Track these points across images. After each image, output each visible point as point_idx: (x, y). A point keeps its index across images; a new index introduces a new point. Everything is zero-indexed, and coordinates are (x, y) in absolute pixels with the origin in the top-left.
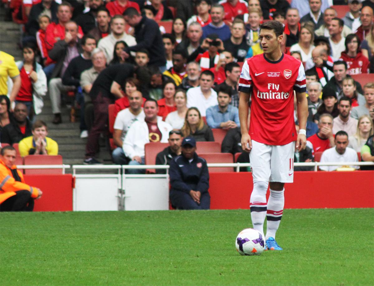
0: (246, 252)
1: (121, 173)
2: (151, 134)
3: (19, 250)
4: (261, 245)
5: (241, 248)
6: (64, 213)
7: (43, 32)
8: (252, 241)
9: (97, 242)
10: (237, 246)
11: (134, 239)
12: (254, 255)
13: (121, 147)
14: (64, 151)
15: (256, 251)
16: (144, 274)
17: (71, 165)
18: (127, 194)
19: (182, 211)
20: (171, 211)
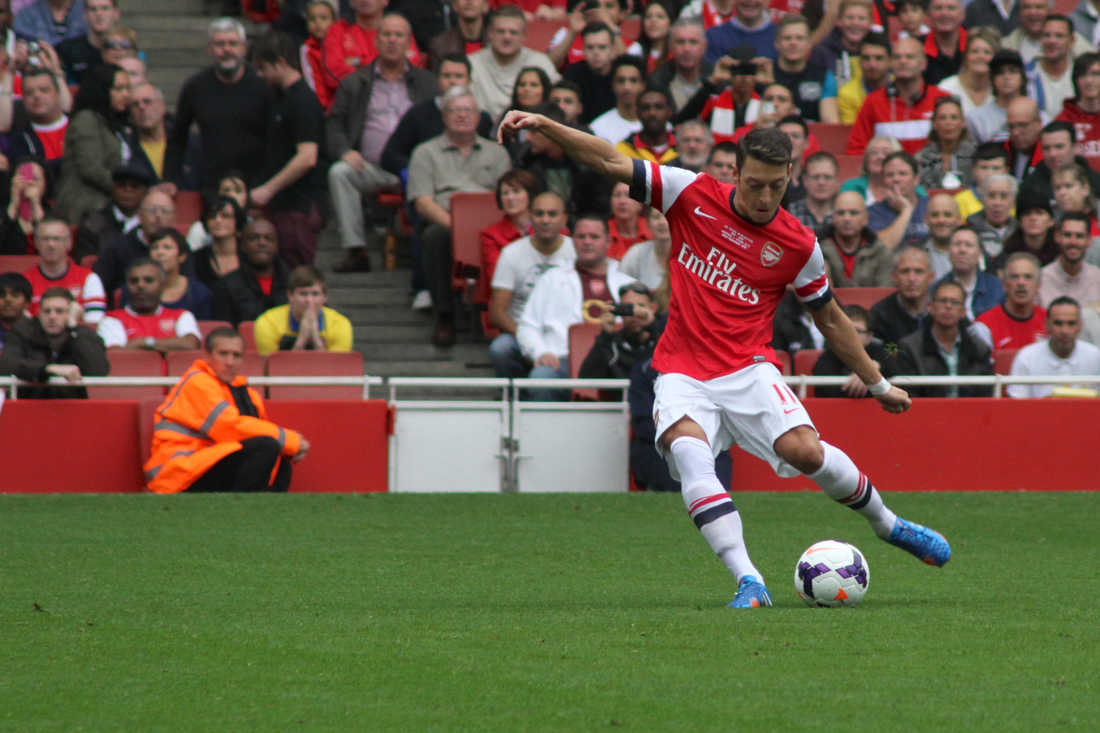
0: (820, 600)
1: (511, 398)
2: (589, 303)
3: (253, 589)
4: (860, 583)
5: (808, 588)
6: (366, 496)
7: (317, 44)
8: (837, 571)
9: (449, 571)
10: (799, 583)
11: (539, 563)
12: (839, 606)
13: (512, 333)
14: (368, 341)
15: (846, 597)
16: (563, 650)
17: (385, 377)
18: (523, 452)
19: (661, 495)
20: (633, 494)
